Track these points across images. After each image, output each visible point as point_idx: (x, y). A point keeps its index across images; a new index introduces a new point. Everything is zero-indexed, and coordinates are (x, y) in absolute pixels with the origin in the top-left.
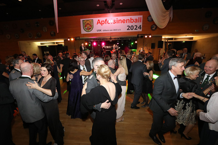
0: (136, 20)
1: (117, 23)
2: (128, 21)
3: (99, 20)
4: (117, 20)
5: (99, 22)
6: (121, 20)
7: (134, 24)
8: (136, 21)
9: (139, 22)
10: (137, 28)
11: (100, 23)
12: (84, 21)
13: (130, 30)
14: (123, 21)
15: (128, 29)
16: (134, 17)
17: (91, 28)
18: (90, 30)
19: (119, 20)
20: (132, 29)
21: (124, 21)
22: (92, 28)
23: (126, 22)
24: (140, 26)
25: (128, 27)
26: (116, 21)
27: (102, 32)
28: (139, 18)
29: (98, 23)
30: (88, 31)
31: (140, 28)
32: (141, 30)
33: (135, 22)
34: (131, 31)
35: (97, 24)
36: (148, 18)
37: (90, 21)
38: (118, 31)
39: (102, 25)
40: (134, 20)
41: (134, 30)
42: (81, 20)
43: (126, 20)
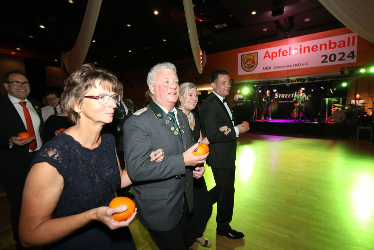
0: (342, 42)
1: (301, 53)
2: (324, 46)
3: (267, 52)
4: (301, 49)
5: (267, 55)
6: (309, 47)
7: (337, 51)
9: (349, 45)
10: (345, 57)
11: (269, 56)
12: (243, 56)
14: (314, 49)
15: (323, 62)
17: (253, 66)
18: (253, 68)
19: (305, 48)
20: (332, 60)
21: (315, 47)
22: (255, 66)
23: (319, 49)
24: (353, 52)
25: (324, 57)
26: (299, 50)
27: (272, 70)
28: (349, 38)
29: (265, 56)
30: (248, 70)
31: (353, 57)
32: (355, 60)
33: (339, 46)
34: (329, 63)
35: (264, 59)
37: (253, 55)
38: (302, 67)
39: (272, 59)
40: (338, 44)
41: (336, 63)
42: (239, 55)
43: (319, 47)
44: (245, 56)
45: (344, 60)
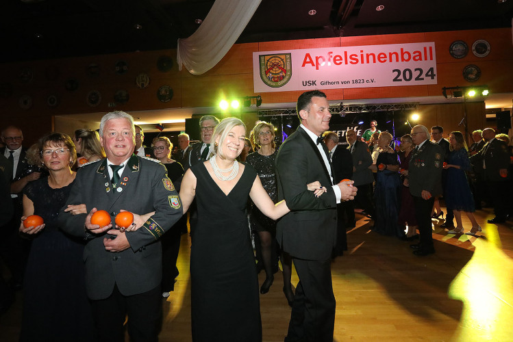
0: (418, 54)
1: (362, 62)
2: (394, 57)
3: (308, 55)
4: (362, 55)
5: (308, 60)
6: (373, 55)
7: (412, 65)
8: (418, 56)
9: (426, 59)
10: (423, 76)
11: (311, 62)
12: (262, 58)
13: (401, 80)
14: (381, 58)
15: (395, 80)
16: (411, 47)
17: (283, 77)
18: (283, 81)
19: (368, 55)
20: (408, 77)
21: (382, 56)
22: (287, 77)
23: (388, 59)
24: (432, 69)
25: (396, 73)
26: (359, 58)
27: (318, 87)
28: (425, 48)
29: (305, 62)
30: (274, 84)
31: (432, 76)
32: (435, 81)
33: (415, 59)
34: (404, 83)
35: (303, 65)
36: (451, 49)
37: (283, 57)
38: (366, 85)
39: (317, 69)
40: (412, 55)
41: (413, 82)
42: (256, 55)
43: (388, 56)
44: (267, 58)
45: (423, 79)
